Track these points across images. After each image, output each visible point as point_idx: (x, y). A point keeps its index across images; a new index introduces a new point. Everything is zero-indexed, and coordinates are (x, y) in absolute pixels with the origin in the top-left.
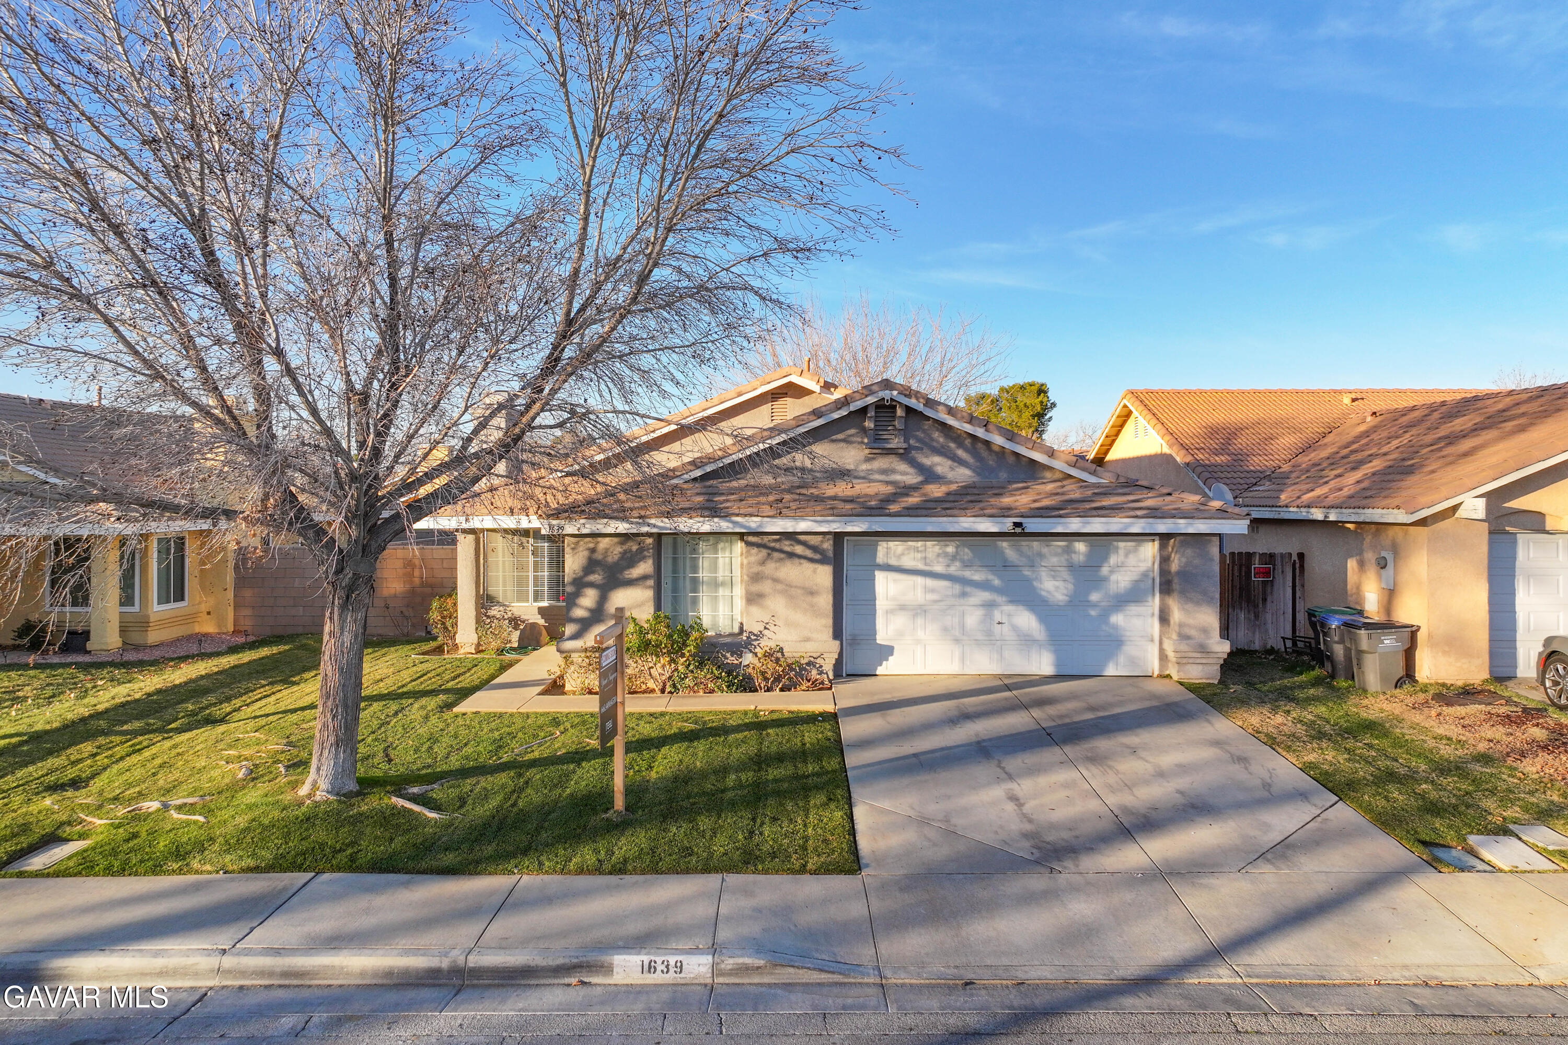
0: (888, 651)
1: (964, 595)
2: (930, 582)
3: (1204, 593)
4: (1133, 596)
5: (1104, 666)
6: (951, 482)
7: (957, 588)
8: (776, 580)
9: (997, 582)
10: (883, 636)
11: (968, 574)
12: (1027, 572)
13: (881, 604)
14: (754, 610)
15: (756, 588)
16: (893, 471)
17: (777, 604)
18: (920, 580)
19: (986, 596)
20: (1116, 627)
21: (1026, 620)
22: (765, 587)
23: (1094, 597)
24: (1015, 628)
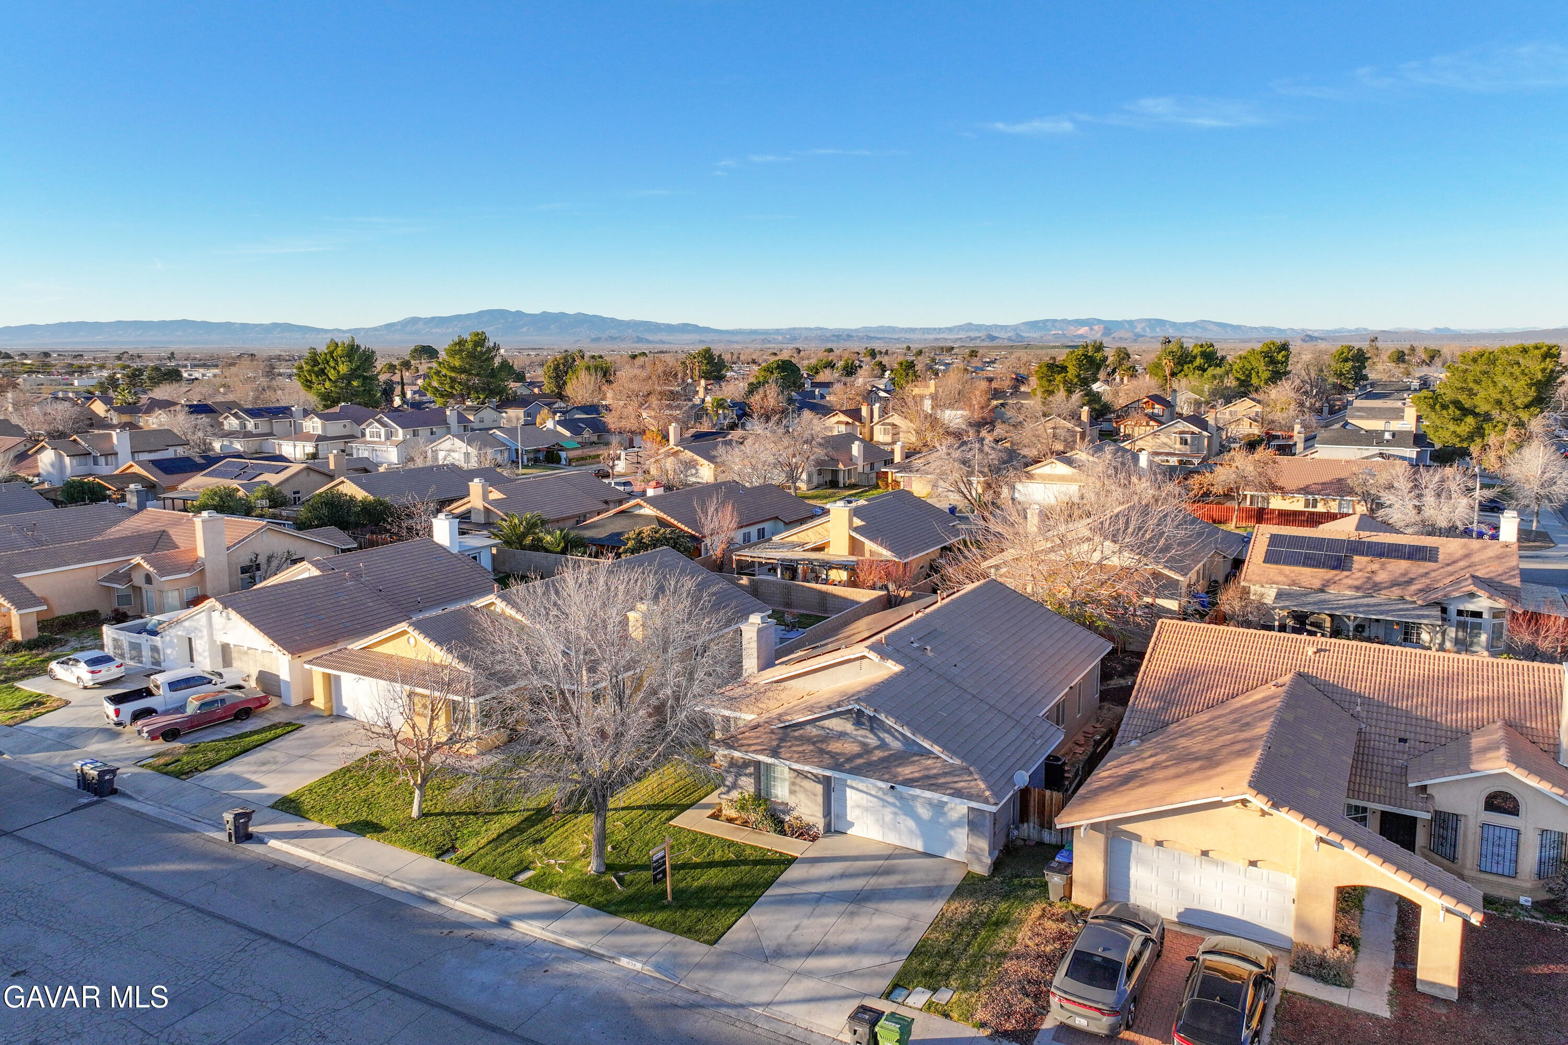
0: (851, 825)
1: (884, 806)
2: (869, 798)
3: (982, 833)
4: (955, 825)
5: (945, 852)
6: (891, 750)
7: (881, 803)
8: (801, 786)
9: (898, 804)
10: (849, 818)
11: (885, 797)
12: (911, 803)
13: (849, 803)
14: (793, 797)
15: (793, 788)
16: (867, 737)
17: (801, 796)
18: (865, 795)
19: (894, 809)
20: (951, 836)
21: (911, 824)
22: (797, 788)
23: (941, 820)
24: (906, 827)
